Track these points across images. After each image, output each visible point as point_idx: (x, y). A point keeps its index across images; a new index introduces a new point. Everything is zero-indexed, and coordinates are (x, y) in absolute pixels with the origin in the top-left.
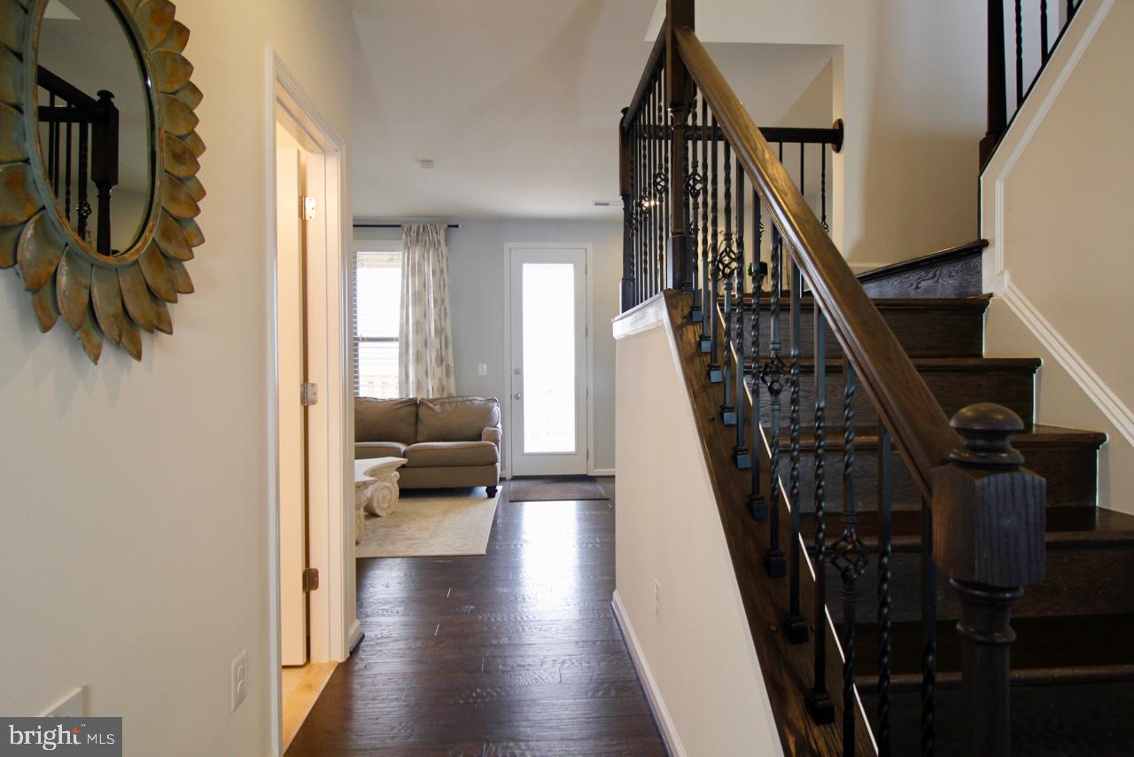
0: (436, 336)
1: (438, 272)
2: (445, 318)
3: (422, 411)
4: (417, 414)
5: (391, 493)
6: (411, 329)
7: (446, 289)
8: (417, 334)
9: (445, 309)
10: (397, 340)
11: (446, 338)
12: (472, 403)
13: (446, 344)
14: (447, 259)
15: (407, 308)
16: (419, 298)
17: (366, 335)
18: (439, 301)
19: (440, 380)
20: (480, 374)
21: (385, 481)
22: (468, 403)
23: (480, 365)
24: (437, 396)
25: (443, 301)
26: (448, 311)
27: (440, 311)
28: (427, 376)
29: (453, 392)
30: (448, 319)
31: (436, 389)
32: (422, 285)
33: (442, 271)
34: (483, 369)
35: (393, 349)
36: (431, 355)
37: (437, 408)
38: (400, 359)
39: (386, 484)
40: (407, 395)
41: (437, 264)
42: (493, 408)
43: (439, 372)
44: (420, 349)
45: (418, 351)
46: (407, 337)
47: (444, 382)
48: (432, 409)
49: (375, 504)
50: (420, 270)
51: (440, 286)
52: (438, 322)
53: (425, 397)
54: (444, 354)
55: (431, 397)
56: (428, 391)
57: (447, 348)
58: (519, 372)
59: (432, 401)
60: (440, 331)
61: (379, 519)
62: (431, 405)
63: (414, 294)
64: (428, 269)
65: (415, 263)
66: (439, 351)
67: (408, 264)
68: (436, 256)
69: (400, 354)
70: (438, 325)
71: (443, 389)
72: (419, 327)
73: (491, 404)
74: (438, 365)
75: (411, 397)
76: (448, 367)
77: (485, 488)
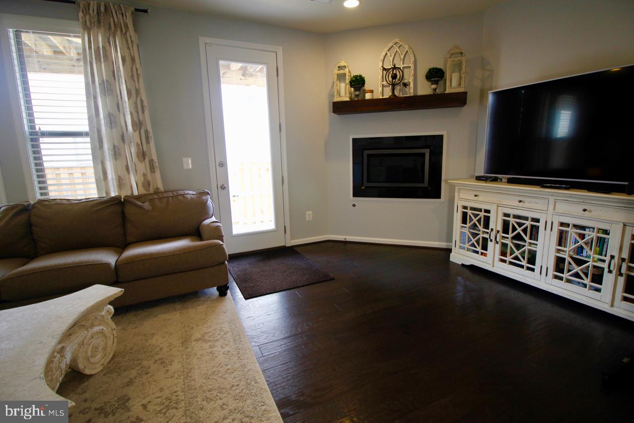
0: (134, 130)
1: (128, 60)
2: (143, 112)
3: (129, 210)
4: (123, 213)
5: (106, 337)
6: (103, 122)
7: (141, 80)
8: (111, 128)
9: (141, 101)
10: (86, 134)
11: (146, 132)
12: (186, 198)
13: (147, 138)
14: (138, 45)
15: (95, 98)
16: (108, 88)
17: (44, 129)
18: (134, 93)
19: (144, 175)
20: (185, 167)
21: (92, 326)
22: (180, 198)
23: (184, 159)
24: (143, 191)
25: (138, 92)
26: (145, 104)
27: (136, 103)
28: (128, 172)
29: (161, 188)
30: (147, 112)
31: (140, 185)
32: (111, 74)
33: (133, 60)
34: (188, 163)
35: (85, 146)
36: (131, 151)
37: (147, 205)
38: (94, 154)
39: (96, 329)
40: (107, 193)
41: (126, 51)
42: (207, 200)
43: (143, 167)
44: (116, 144)
45: (114, 146)
46: (99, 131)
47: (149, 177)
48: (141, 208)
49: (81, 366)
50: (106, 56)
51: (132, 76)
52: (135, 114)
53: (129, 194)
54: (145, 149)
55: (136, 193)
56: (132, 187)
57: (148, 142)
58: (223, 164)
59: (139, 198)
60: (138, 125)
61: (92, 380)
62: (138, 203)
63: (102, 83)
64: (117, 55)
65: (99, 47)
66: (139, 146)
67: (90, 47)
68: (125, 43)
69: (93, 149)
70: (136, 119)
71: (149, 185)
72: (112, 120)
73: (204, 198)
74: (141, 161)
75: (113, 194)
76: (151, 161)
77: (216, 288)
